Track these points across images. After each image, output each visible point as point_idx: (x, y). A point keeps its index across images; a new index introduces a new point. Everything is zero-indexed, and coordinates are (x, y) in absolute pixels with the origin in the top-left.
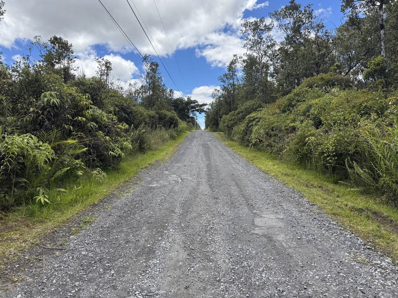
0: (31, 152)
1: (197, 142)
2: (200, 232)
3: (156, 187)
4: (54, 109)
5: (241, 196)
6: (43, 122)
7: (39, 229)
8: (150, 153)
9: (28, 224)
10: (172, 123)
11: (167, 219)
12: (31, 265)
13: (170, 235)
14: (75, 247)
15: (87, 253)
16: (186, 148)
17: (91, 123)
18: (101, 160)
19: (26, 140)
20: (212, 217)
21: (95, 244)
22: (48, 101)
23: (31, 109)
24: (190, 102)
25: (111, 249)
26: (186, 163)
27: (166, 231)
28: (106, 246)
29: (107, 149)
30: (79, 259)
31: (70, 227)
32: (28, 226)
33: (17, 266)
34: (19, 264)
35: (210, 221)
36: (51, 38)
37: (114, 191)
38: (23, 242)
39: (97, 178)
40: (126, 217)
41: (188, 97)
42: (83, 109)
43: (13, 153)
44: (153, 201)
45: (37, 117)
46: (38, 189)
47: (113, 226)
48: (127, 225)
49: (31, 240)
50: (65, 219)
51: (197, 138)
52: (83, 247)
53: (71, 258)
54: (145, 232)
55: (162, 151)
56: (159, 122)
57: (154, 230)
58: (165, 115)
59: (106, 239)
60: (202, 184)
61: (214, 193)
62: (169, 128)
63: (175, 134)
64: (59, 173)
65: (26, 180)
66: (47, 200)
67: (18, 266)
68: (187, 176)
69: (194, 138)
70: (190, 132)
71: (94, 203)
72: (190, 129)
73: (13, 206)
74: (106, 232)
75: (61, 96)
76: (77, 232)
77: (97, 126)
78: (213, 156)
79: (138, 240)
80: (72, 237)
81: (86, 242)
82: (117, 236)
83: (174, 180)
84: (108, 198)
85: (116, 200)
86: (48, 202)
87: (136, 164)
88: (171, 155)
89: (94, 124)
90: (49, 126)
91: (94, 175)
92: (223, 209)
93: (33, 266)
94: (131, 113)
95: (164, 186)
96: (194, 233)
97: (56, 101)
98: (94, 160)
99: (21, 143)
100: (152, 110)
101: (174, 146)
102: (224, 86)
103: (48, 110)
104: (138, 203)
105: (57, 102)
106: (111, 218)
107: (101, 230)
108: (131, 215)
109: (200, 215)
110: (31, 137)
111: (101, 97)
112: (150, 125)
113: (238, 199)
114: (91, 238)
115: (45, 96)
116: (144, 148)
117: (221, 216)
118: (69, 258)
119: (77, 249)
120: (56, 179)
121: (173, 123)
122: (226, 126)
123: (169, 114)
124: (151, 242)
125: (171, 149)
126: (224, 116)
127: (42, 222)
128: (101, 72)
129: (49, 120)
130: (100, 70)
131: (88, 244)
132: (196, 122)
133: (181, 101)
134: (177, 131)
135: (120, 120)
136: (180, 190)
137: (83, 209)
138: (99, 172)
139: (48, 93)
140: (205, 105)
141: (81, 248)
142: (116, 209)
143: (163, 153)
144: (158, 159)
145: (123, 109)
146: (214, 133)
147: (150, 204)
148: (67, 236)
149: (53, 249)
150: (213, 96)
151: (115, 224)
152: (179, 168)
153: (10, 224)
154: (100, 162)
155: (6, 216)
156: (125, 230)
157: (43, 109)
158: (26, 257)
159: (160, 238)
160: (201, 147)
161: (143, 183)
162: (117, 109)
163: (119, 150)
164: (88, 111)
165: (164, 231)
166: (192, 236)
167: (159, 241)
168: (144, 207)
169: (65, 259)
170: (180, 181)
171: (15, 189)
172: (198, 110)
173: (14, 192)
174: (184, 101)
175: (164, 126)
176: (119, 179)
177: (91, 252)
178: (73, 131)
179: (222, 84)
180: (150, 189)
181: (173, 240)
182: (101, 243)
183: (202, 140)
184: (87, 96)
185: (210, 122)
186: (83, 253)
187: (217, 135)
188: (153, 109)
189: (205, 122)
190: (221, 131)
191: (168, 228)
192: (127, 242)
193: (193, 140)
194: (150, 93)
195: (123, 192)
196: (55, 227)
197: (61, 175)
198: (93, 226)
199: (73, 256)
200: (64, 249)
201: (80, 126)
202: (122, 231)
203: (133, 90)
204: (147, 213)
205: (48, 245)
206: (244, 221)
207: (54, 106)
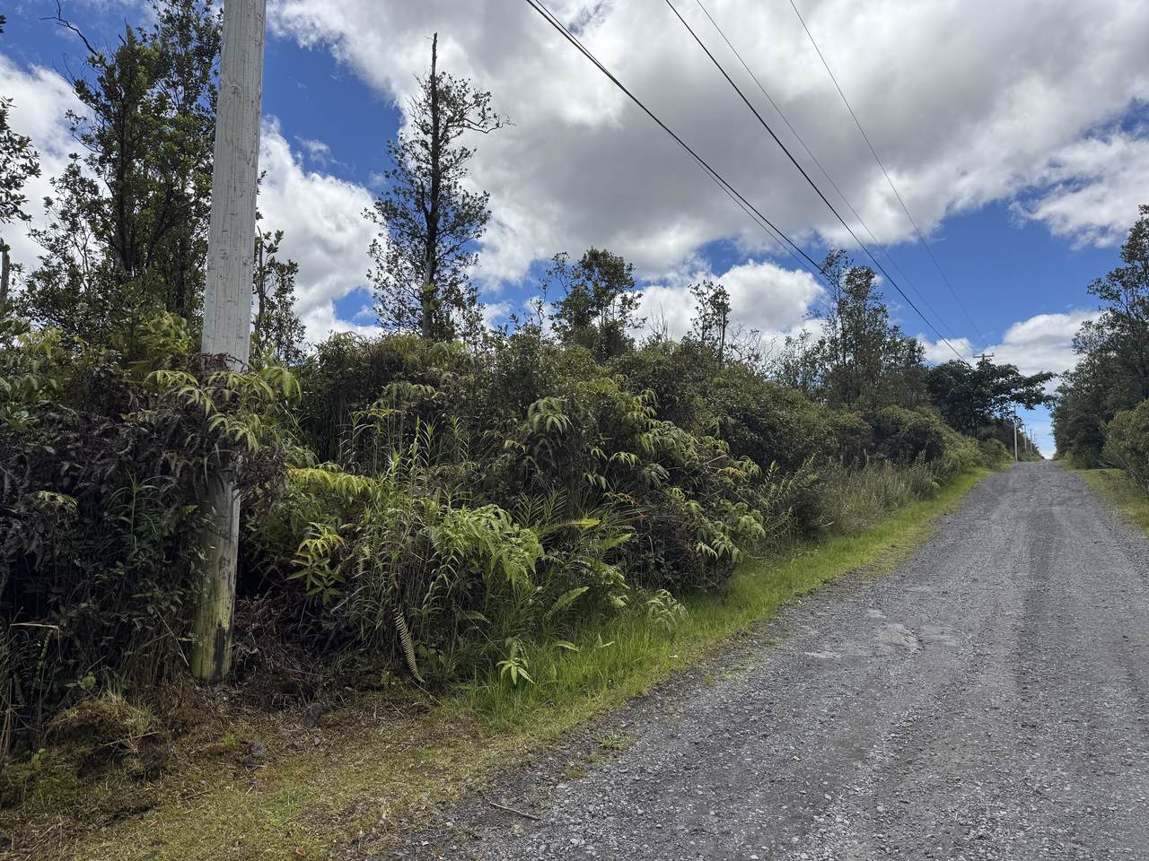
0: (493, 549)
1: (1013, 506)
2: (936, 844)
3: (827, 660)
4: (554, 438)
5: (1137, 729)
6: (531, 473)
7: (496, 750)
8: (835, 543)
9: (477, 733)
10: (919, 447)
11: (835, 779)
12: (455, 847)
13: (833, 834)
14: (560, 819)
15: (583, 842)
16: (967, 527)
17: (651, 467)
18: (677, 567)
19: (483, 521)
20: (996, 797)
21: (611, 819)
22: (542, 422)
23: (507, 443)
24: (987, 371)
25: (646, 846)
26: (949, 585)
27: (822, 820)
28: (635, 832)
29: (694, 535)
30: (561, 856)
31: (563, 758)
32: (475, 737)
33: (424, 843)
34: (429, 840)
35: (983, 810)
36: (585, 257)
37: (700, 662)
38: (452, 780)
39: (659, 619)
40: (714, 750)
41: (983, 356)
42: (633, 431)
43: (456, 553)
44: (805, 707)
45: (517, 461)
46: (509, 640)
47: (671, 771)
48: (710, 776)
49: (470, 780)
50: (557, 733)
51: (1014, 491)
52: (579, 824)
53: (543, 847)
54: (755, 810)
55: (880, 537)
56: (878, 444)
57: (785, 807)
58: (898, 423)
59: (640, 811)
60: (989, 666)
61: (1028, 705)
62: (909, 462)
63: (929, 479)
64: (565, 601)
65: (483, 618)
66: (524, 674)
67: (427, 843)
68: (942, 633)
69: (1001, 493)
70: (989, 473)
71: (640, 693)
72: (993, 460)
73: (452, 680)
74: (648, 789)
75: (573, 406)
76: (578, 774)
77: (668, 473)
78: (1059, 560)
79: (727, 833)
80: (562, 786)
81: (591, 808)
82: (672, 807)
83: (890, 644)
84: (678, 683)
85: (699, 690)
86: (527, 678)
87: (783, 578)
88: (908, 553)
89: (660, 468)
90: (542, 483)
91: (651, 610)
92: (1045, 773)
93: (458, 850)
94: (772, 428)
95: (855, 661)
96: (912, 844)
97: (559, 419)
98: (658, 566)
99: (473, 527)
100: (851, 410)
101: (923, 522)
102: (1112, 311)
103: (541, 442)
104: (760, 710)
105: (562, 423)
106: (674, 743)
107: (637, 778)
108: (728, 745)
109: (951, 783)
110: (497, 514)
111: (682, 396)
112: (842, 457)
113: (1121, 741)
114: (606, 798)
115: (536, 410)
116: (815, 529)
117: (1032, 799)
118: (538, 848)
119: (563, 825)
120: (554, 617)
121: (924, 444)
122: (1127, 448)
123: (909, 417)
124: (764, 847)
125: (912, 530)
126: (1119, 414)
127: (506, 731)
128: (705, 320)
129: (545, 466)
130: (703, 314)
131: (593, 816)
132: (1020, 436)
133: (953, 373)
134: (940, 471)
135: (737, 451)
136: (906, 679)
137: (607, 707)
138: (665, 601)
139: (541, 402)
140: (1048, 377)
141: (574, 824)
142: (696, 718)
143: (882, 546)
144: (856, 565)
145: (749, 420)
146: (1084, 474)
147: (794, 716)
148: (551, 780)
149: (511, 814)
150: (1079, 345)
151: (677, 767)
152: (923, 598)
153: (442, 726)
154: (675, 572)
155: (437, 705)
156: (700, 793)
157: (532, 440)
158: (448, 824)
159: (796, 839)
160: (1022, 526)
161: (789, 645)
162: (731, 420)
163: (726, 538)
164: (645, 435)
165: (815, 817)
166: (901, 854)
167: (792, 847)
168: (772, 725)
169: (530, 848)
170: (913, 645)
171: (460, 639)
172: (1019, 398)
173: (457, 643)
174: (967, 371)
175: (893, 456)
176: (722, 623)
177: (594, 842)
178: (608, 490)
179: (1108, 304)
180: (808, 666)
181: (834, 853)
182: (625, 819)
183: (1035, 498)
184: (646, 396)
185: (1072, 433)
186: (573, 840)
187: (1095, 481)
188: (854, 405)
189: (1055, 434)
190: (1114, 467)
191: (832, 808)
192: (696, 830)
193: (1000, 498)
194: (847, 359)
195: (727, 666)
196: (529, 752)
197: (566, 605)
198: (620, 762)
199: (548, 845)
200: (535, 819)
201: (624, 477)
202: (689, 794)
203: (799, 354)
204: (778, 745)
205: (504, 800)
206: (1122, 834)
207: (554, 433)
